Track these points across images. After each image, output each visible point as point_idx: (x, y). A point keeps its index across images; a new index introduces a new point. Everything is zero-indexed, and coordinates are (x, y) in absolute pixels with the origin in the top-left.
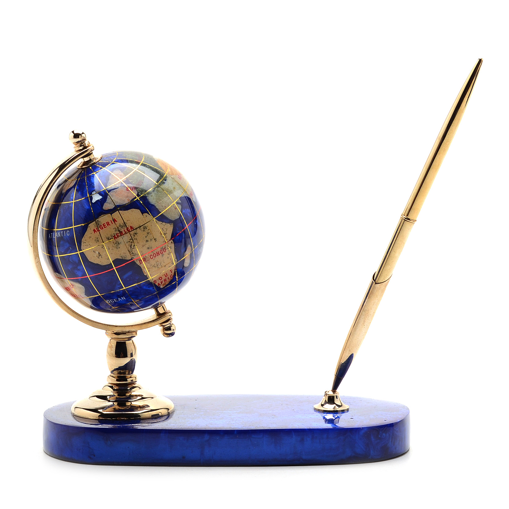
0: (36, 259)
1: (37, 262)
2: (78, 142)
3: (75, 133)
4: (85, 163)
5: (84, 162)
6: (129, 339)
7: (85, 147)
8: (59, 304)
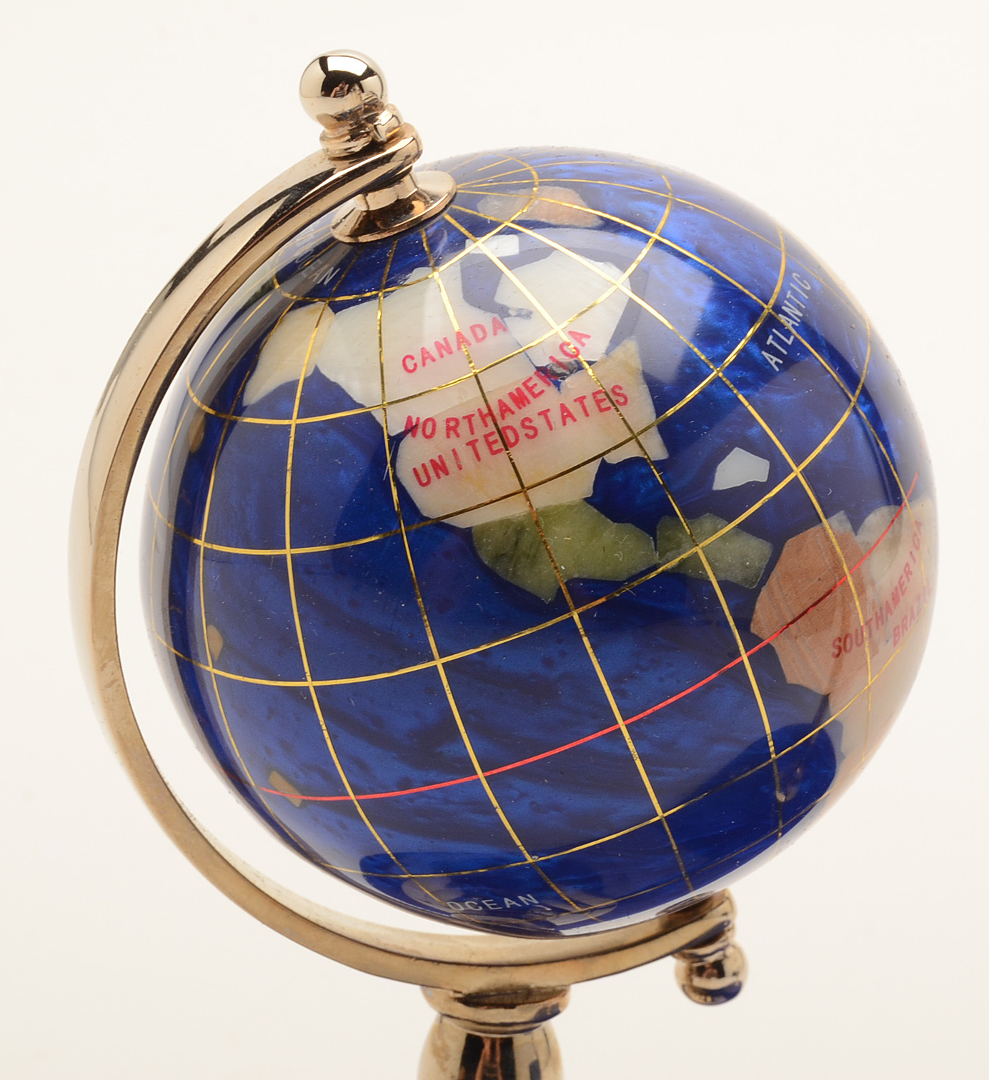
0: (103, 668)
1: (110, 685)
2: (341, 118)
3: (331, 68)
4: (370, 221)
5: (368, 212)
6: (528, 1027)
7: (375, 146)
8: (208, 873)
